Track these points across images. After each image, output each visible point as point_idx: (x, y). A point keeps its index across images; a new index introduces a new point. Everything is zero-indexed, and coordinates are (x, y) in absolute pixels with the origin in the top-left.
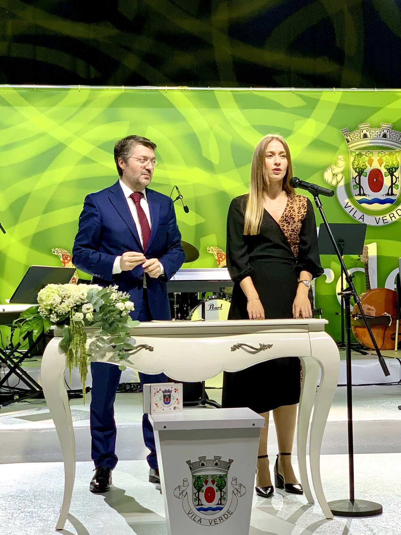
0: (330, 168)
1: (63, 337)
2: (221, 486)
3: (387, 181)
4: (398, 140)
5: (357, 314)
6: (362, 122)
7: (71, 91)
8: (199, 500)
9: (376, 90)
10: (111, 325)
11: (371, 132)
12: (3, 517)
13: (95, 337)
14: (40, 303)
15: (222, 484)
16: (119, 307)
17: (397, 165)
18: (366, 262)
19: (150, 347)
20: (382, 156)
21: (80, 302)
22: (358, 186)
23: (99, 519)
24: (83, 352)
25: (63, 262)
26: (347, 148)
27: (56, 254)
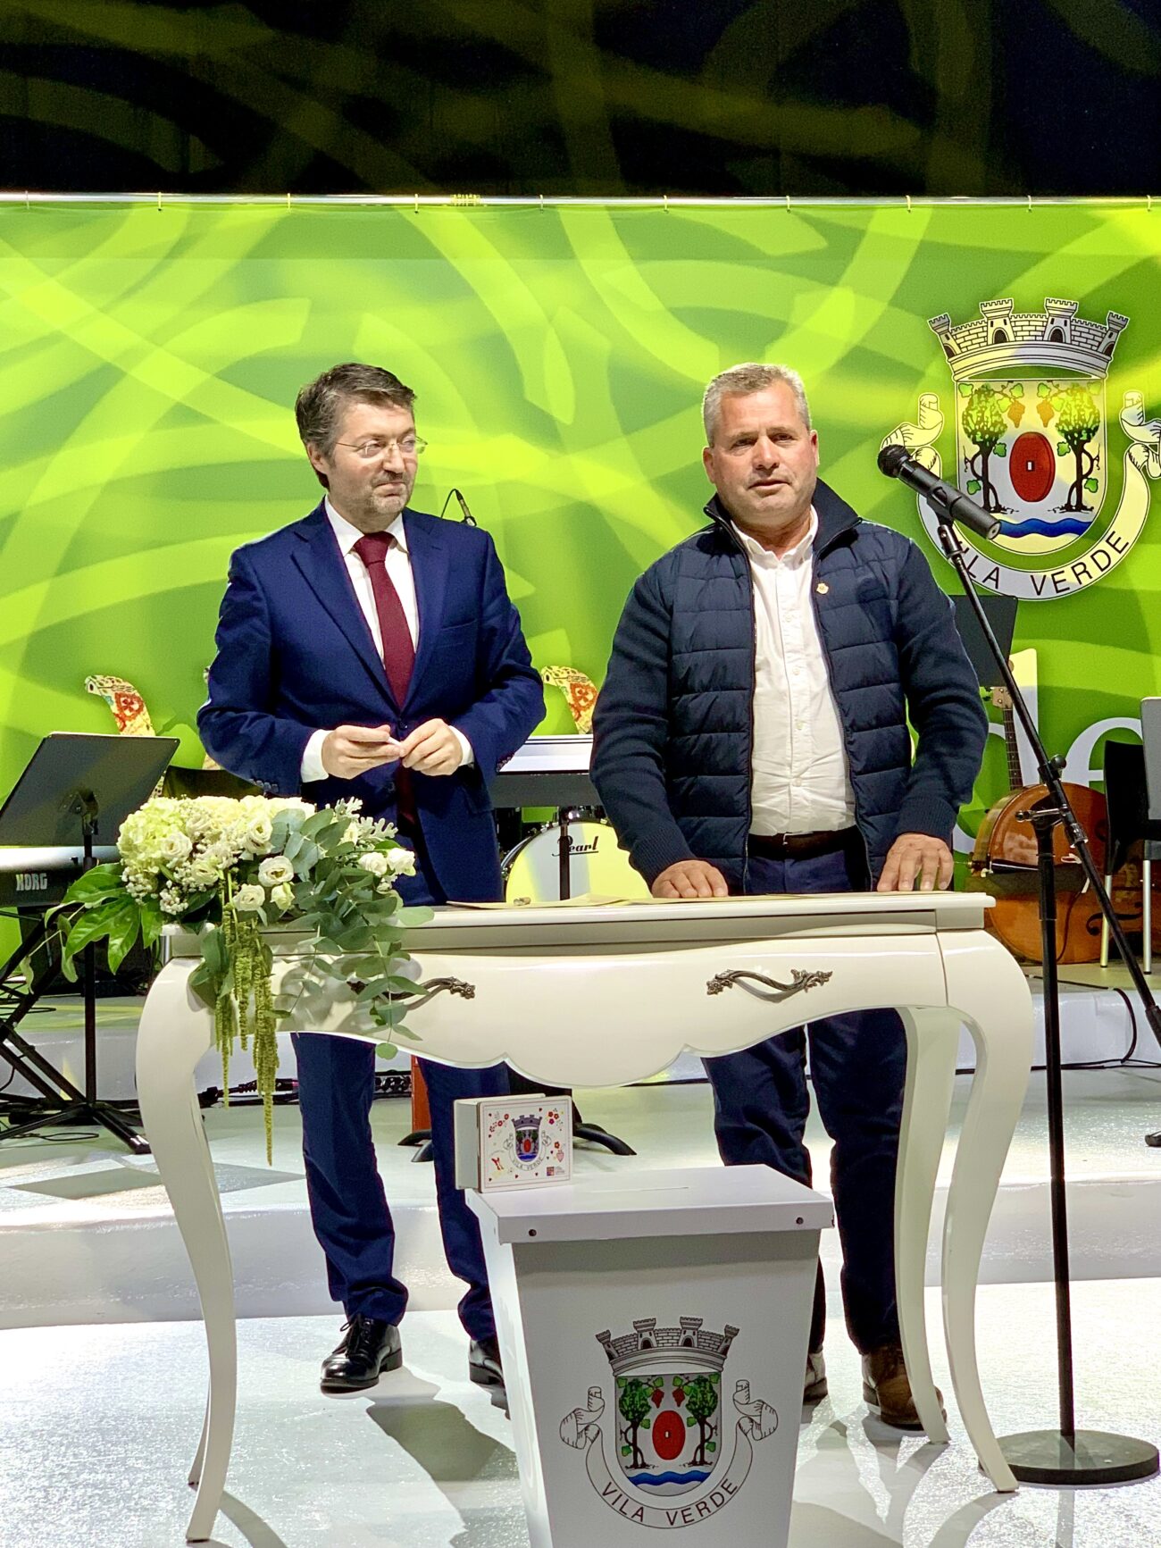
0: (898, 432)
1: (198, 957)
2: (703, 1408)
3: (1065, 469)
4: (1095, 348)
5: (988, 859)
6: (991, 295)
7: (134, 212)
8: (637, 1450)
9: (1030, 201)
10: (346, 921)
11: (1017, 324)
12: (19, 1504)
13: (296, 958)
14: (128, 857)
15: (707, 1402)
16: (370, 866)
17: (1094, 422)
18: (1007, 706)
19: (465, 985)
20: (1051, 394)
21: (249, 851)
22: (980, 482)
23: (312, 1504)
24: (263, 1003)
25: (117, 716)
26: (950, 373)
27: (98, 693)
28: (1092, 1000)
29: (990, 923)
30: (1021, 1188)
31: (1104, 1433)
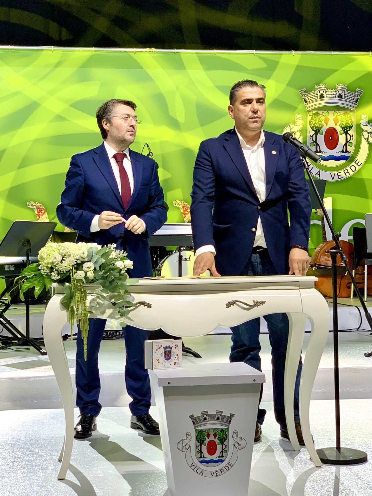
0: (289, 127)
1: (63, 294)
2: (222, 439)
3: (342, 139)
4: (352, 100)
5: (315, 264)
6: (319, 83)
7: (44, 52)
8: (201, 452)
9: (332, 53)
10: (111, 283)
11: (327, 92)
12: (4, 467)
13: (95, 294)
14: (41, 261)
15: (224, 437)
16: (119, 265)
17: (351, 124)
18: (322, 215)
19: (148, 304)
20: (338, 115)
21: (80, 260)
22: (315, 143)
23: (97, 468)
24: (84, 309)
25: (37, 215)
26: (305, 107)
27: (31, 207)
28: (348, 310)
29: (316, 286)
30: (324, 370)
31: (350, 449)
